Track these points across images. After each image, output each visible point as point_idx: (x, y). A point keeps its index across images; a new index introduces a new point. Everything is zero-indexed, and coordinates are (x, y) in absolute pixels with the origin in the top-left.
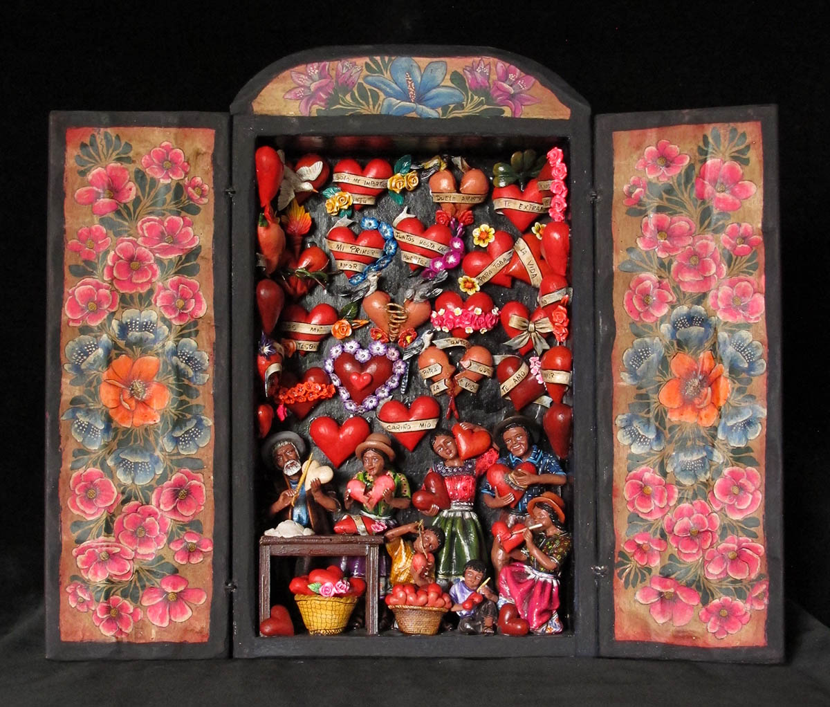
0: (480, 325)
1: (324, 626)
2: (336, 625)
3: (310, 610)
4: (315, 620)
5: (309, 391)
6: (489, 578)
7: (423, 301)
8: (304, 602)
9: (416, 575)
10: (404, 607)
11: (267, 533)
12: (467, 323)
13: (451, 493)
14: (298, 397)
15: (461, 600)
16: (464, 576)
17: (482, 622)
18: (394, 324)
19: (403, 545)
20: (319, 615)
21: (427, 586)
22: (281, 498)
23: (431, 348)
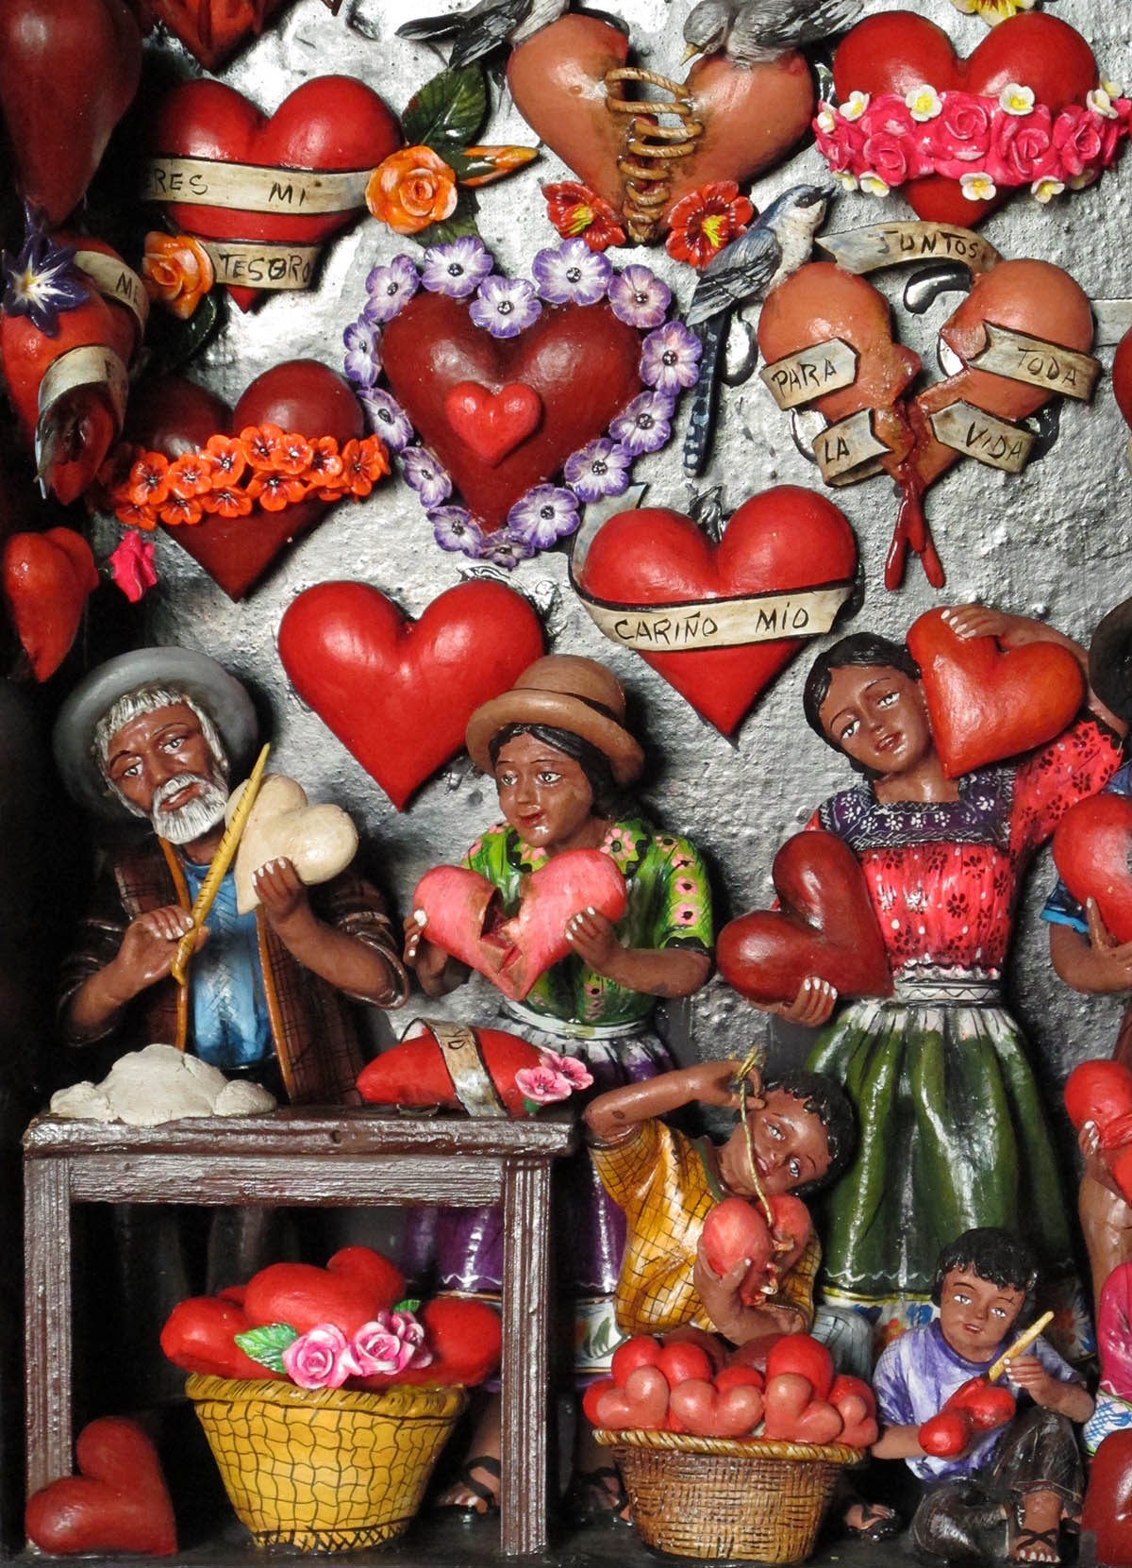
0: (1027, 161)
1: (305, 1513)
2: (359, 1511)
3: (244, 1445)
4: (268, 1490)
5: (262, 467)
6: (1049, 1316)
7: (772, 55)
8: (220, 1410)
9: (719, 1298)
10: (655, 1439)
11: (62, 1101)
12: (968, 154)
13: (895, 925)
14: (212, 494)
15: (925, 1409)
16: (937, 1301)
17: (1012, 1510)
18: (647, 162)
19: (670, 1159)
20: (283, 1469)
21: (769, 1344)
22: (130, 945)
23: (813, 267)
